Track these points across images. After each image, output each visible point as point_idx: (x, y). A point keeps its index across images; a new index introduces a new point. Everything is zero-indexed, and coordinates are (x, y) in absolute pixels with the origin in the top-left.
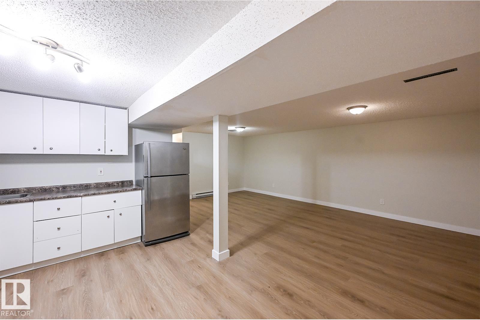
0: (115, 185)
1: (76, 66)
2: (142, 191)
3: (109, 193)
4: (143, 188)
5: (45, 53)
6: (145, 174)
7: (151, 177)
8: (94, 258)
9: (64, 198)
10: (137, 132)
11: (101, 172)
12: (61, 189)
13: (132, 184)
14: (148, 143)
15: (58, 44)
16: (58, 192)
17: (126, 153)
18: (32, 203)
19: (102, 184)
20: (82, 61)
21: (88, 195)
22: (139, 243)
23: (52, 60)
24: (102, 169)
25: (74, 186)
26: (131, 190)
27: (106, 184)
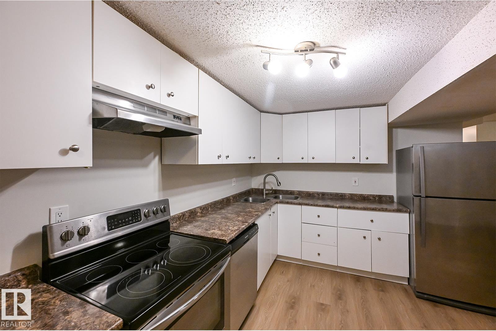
0: (371, 199)
1: (332, 62)
2: (411, 215)
3: (365, 209)
4: (412, 210)
5: (304, 59)
6: (416, 192)
7: (427, 197)
8: (349, 279)
9: (323, 206)
10: (400, 133)
11: (355, 182)
12: (321, 195)
13: (392, 202)
14: (420, 147)
15: (314, 44)
16: (318, 199)
17: (385, 161)
18: (300, 206)
19: (356, 196)
20: (337, 53)
21: (344, 208)
22: (405, 285)
23: (310, 65)
24: (357, 179)
25: (331, 194)
26: (393, 211)
27: (361, 197)
